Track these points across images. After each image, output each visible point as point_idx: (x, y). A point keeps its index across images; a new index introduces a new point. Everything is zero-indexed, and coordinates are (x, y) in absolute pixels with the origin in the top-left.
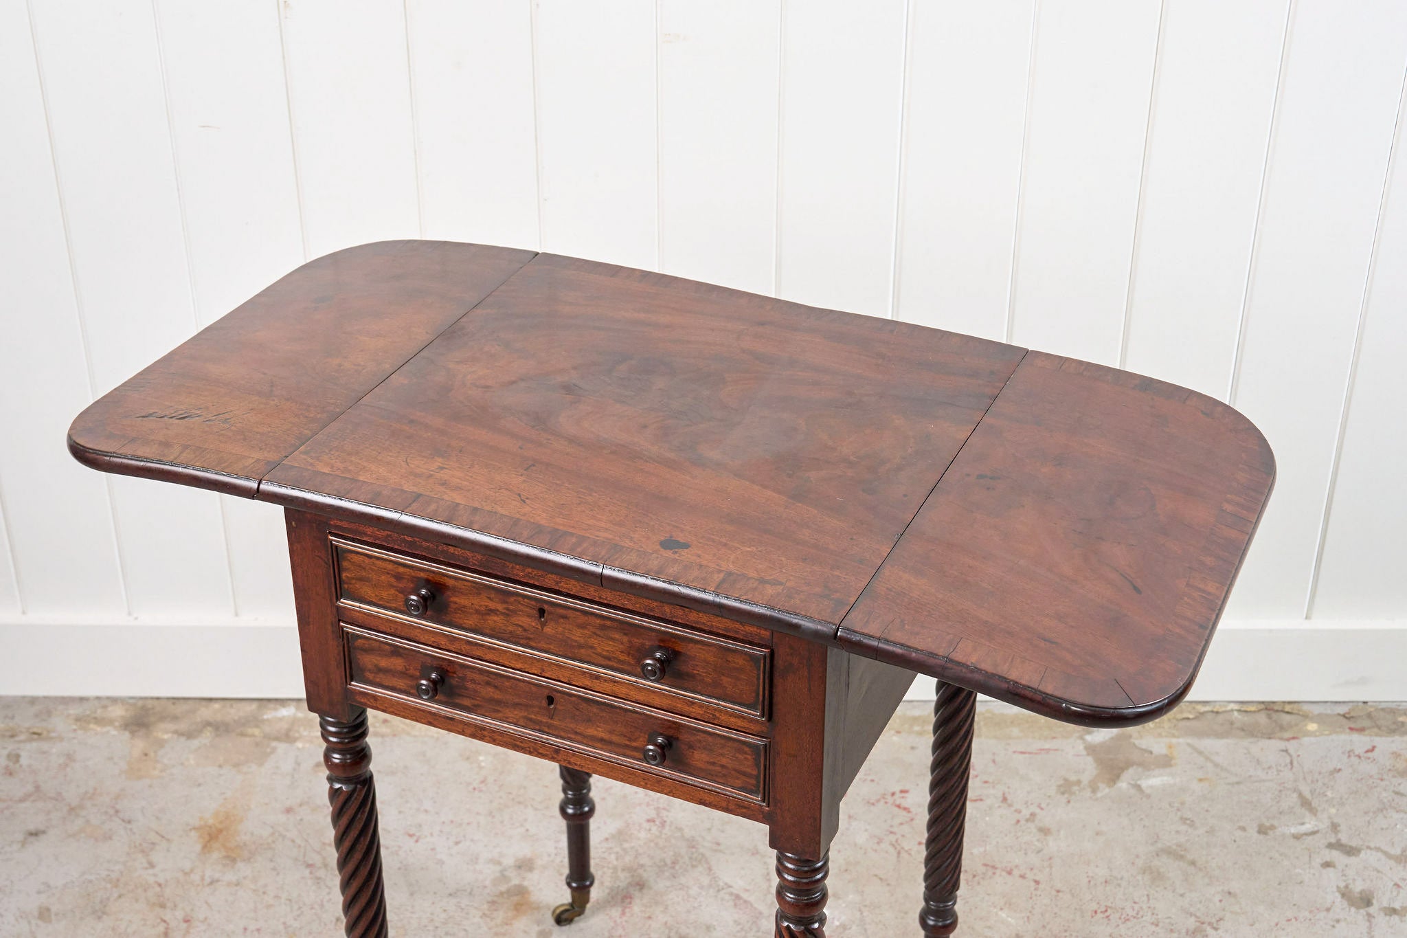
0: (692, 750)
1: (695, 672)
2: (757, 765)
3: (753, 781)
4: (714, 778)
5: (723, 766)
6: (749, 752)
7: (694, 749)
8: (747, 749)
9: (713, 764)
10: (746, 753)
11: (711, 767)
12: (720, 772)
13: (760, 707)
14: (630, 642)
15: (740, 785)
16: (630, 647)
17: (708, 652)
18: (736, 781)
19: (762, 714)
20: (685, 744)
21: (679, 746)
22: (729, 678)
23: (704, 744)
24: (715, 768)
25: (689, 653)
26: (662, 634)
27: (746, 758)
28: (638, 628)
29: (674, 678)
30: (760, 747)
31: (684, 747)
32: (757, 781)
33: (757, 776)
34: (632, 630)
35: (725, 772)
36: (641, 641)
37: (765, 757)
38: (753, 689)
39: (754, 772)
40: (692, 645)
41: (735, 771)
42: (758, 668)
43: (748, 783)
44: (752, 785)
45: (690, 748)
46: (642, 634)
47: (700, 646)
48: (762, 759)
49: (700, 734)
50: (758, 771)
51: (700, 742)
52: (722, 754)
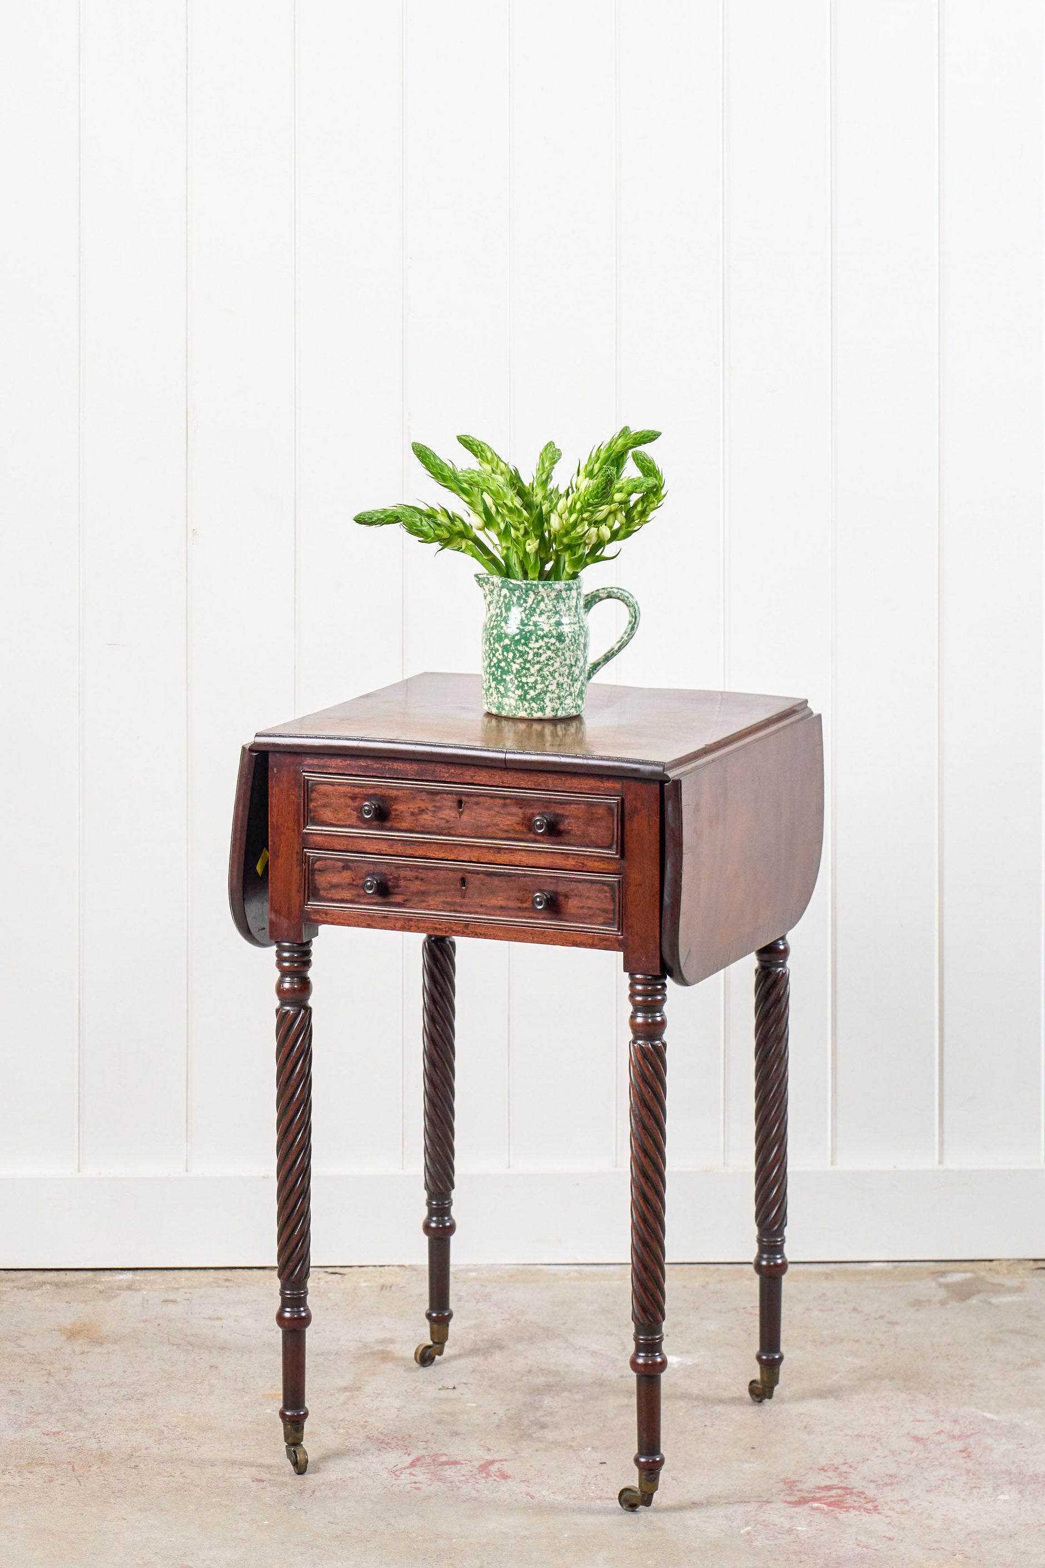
0: (568, 900)
1: (569, 828)
2: (613, 900)
3: (611, 916)
4: (583, 920)
5: (590, 908)
6: (608, 890)
8: (606, 888)
9: (583, 907)
10: (605, 892)
11: (581, 911)
13: (615, 846)
14: (524, 813)
15: (602, 921)
16: (523, 819)
17: (578, 809)
18: (600, 919)
19: (617, 854)
20: (562, 895)
21: (557, 899)
22: (593, 829)
23: (576, 892)
24: (585, 911)
25: (566, 813)
26: (546, 802)
27: (606, 896)
28: (530, 800)
29: (556, 836)
30: (616, 884)
31: (561, 898)
32: (614, 914)
33: (614, 910)
34: (525, 803)
35: (591, 912)
36: (532, 811)
37: (619, 892)
38: (610, 832)
39: (612, 907)
40: (567, 806)
41: (599, 909)
42: (613, 815)
43: (607, 918)
44: (611, 919)
45: (565, 898)
46: (532, 805)
47: (573, 806)
48: (617, 894)
49: (573, 883)
50: (615, 905)
51: (573, 891)
52: (588, 898)
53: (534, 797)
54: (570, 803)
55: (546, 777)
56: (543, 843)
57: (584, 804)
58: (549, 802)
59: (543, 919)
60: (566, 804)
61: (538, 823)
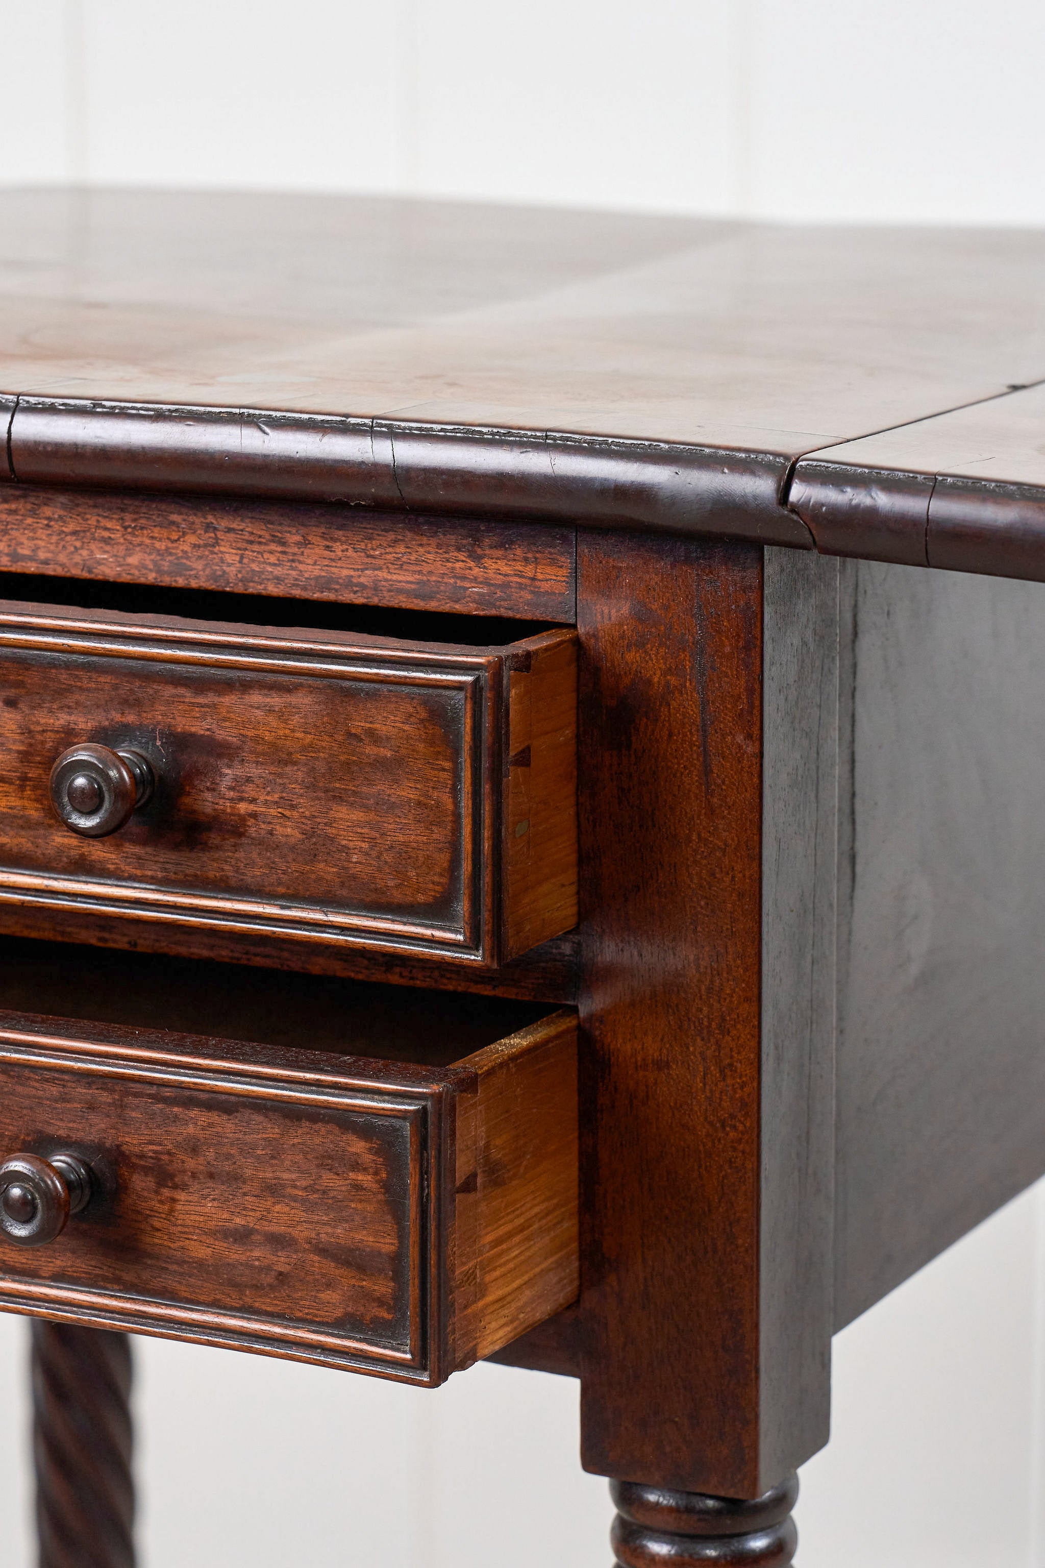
0: (166, 1192)
1: (243, 807)
2: (395, 1207)
3: (383, 1287)
4: (248, 1298)
5: (278, 1241)
6: (367, 1158)
7: (175, 1187)
8: (358, 1147)
9: (242, 1236)
10: (356, 1166)
11: (236, 1254)
12: (269, 1268)
13: (463, 907)
14: (27, 731)
15: (339, 1313)
16: (25, 756)
17: (282, 715)
18: (330, 1296)
19: (472, 945)
20: (146, 1170)
21: (121, 1188)
22: (357, 815)
23: (211, 1154)
24: (259, 1254)
25: (225, 734)
26: (133, 674)
27: (357, 1187)
28: (53, 665)
29: (176, 847)
30: (407, 1128)
31: (140, 1183)
32: (398, 1276)
33: (397, 1258)
34: (33, 678)
35: (282, 1261)
36: (63, 719)
37: (423, 1173)
38: (440, 834)
39: (388, 1245)
40: (227, 700)
41: (323, 1251)
42: (457, 752)
43: (367, 1296)
44: (381, 1302)
45: (161, 1183)
46: (69, 690)
47: (256, 698)
48: (412, 1182)
49: (194, 1113)
50: (401, 1236)
51: (194, 1149)
52: (273, 1190)
53: (71, 651)
54: (246, 687)
55: (209, 527)
56: (117, 876)
57: (312, 690)
58: (148, 677)
59: (59, 1278)
60: (228, 686)
61: (80, 781)
